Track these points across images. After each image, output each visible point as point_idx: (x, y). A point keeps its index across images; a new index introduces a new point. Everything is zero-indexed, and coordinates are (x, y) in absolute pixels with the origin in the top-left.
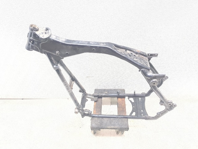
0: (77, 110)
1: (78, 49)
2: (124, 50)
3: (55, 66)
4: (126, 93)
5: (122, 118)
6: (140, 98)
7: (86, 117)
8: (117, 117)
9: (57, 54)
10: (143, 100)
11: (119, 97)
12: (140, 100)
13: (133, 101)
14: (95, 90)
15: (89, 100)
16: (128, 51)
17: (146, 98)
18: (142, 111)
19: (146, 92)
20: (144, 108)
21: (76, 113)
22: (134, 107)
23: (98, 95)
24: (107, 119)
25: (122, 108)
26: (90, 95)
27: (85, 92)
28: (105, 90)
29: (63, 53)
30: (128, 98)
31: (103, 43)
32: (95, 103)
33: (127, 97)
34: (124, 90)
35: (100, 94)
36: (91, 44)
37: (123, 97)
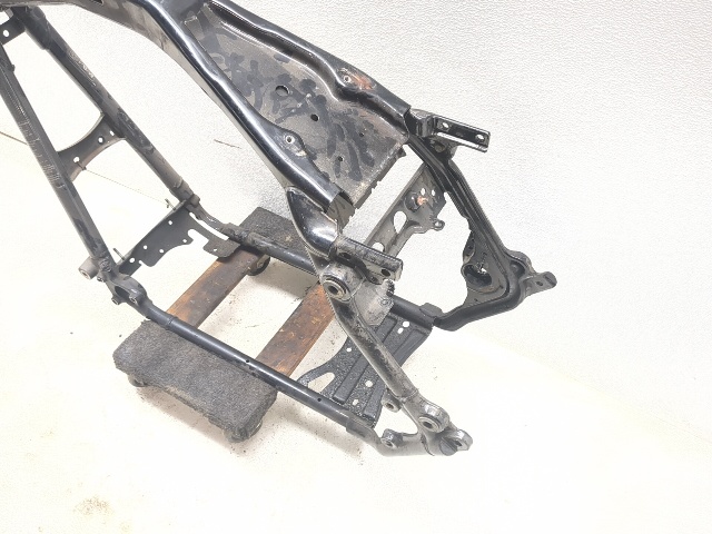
5: (253, 374)
6: (405, 324)
8: (238, 361)
10: (414, 335)
12: (400, 331)
14: (258, 210)
15: (199, 241)
18: (369, 383)
22: (349, 350)
26: (216, 224)
32: (218, 263)
35: (253, 237)
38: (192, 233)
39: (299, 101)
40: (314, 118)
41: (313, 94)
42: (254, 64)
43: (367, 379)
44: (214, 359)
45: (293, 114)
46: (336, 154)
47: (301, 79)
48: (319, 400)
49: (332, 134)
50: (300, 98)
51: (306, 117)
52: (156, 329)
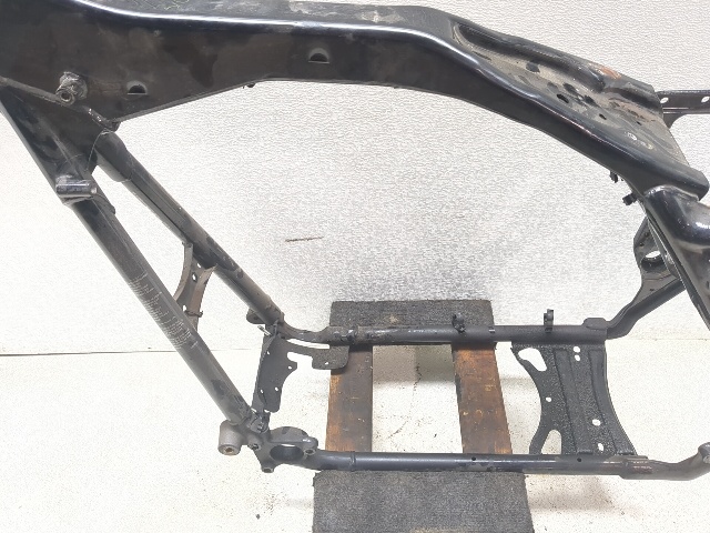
0: (231, 438)
1: (206, 51)
2: (523, 64)
3: (63, 181)
4: (497, 323)
5: (489, 470)
6: (577, 349)
7: (283, 469)
8: (464, 465)
9: (65, 96)
10: (595, 356)
11: (461, 342)
12: (578, 358)
13: (540, 365)
14: (336, 306)
15: (303, 361)
16: (547, 74)
17: (611, 345)
18: (597, 422)
19: (609, 314)
20: (604, 406)
21: (226, 449)
22: (549, 399)
23: (350, 338)
24: (405, 478)
25: (482, 410)
26: (307, 335)
27: (282, 323)
28: (384, 306)
29: (108, 85)
30: (515, 351)
31: (383, 10)
32: (337, 377)
33: (509, 344)
34: (485, 307)
35: (363, 331)
36: (300, 17)
37: (488, 343)
38: (292, 356)
43: (590, 419)
44: (433, 477)
48: (580, 460)
52: (341, 477)
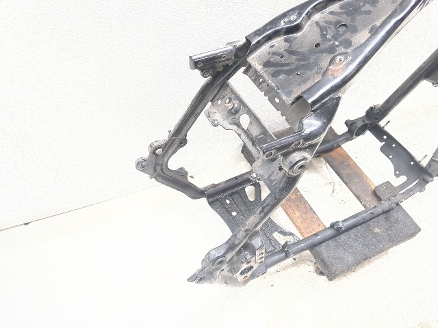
38: (403, 179)
39: (332, 37)
40: (317, 45)
41: (337, 46)
42: (368, 13)
45: (322, 32)
46: (286, 54)
47: (353, 40)
49: (303, 54)
50: (335, 38)
51: (319, 40)
